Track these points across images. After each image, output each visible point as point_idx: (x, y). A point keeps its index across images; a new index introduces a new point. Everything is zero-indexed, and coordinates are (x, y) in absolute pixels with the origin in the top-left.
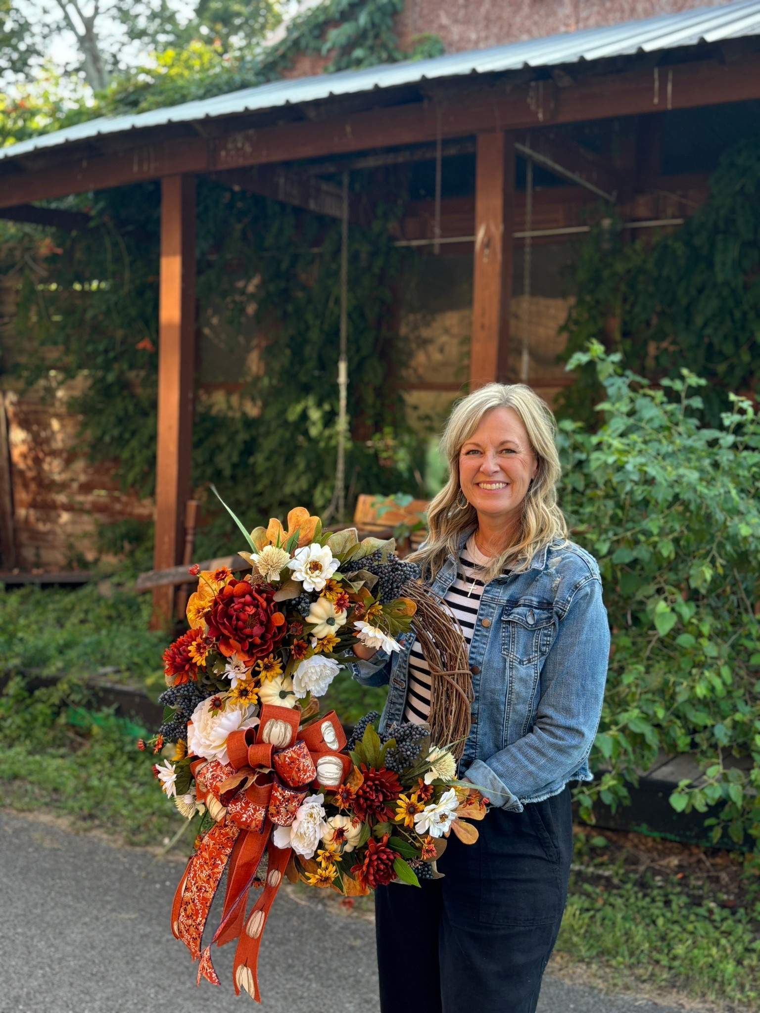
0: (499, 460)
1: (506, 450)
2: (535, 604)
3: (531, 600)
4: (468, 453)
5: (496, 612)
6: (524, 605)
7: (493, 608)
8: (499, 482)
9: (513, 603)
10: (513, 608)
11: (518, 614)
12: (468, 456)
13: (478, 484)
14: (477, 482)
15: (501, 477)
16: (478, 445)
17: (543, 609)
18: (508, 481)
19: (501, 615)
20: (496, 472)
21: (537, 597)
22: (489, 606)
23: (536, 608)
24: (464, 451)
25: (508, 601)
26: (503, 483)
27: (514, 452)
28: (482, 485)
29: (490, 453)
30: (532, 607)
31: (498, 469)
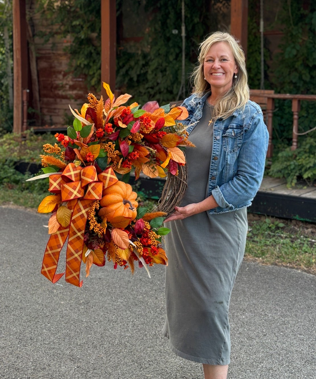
0: (220, 64)
1: (223, 59)
2: (235, 127)
3: (233, 126)
4: (207, 61)
5: (221, 133)
6: (231, 128)
7: (219, 132)
8: (220, 73)
9: (226, 128)
10: (226, 130)
11: (228, 132)
12: (207, 62)
13: (212, 74)
14: (211, 73)
15: (221, 70)
16: (211, 57)
17: (238, 129)
18: (224, 72)
19: (223, 134)
20: (219, 68)
21: (236, 124)
22: (218, 131)
23: (235, 129)
24: (205, 60)
25: (224, 128)
26: (222, 73)
27: (227, 60)
28: (213, 74)
29: (217, 60)
30: (233, 128)
31: (220, 67)
